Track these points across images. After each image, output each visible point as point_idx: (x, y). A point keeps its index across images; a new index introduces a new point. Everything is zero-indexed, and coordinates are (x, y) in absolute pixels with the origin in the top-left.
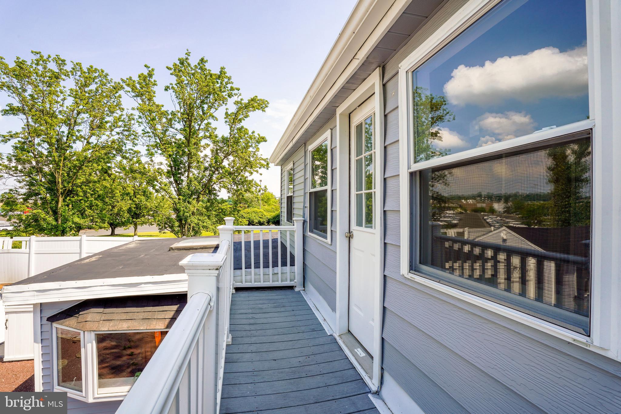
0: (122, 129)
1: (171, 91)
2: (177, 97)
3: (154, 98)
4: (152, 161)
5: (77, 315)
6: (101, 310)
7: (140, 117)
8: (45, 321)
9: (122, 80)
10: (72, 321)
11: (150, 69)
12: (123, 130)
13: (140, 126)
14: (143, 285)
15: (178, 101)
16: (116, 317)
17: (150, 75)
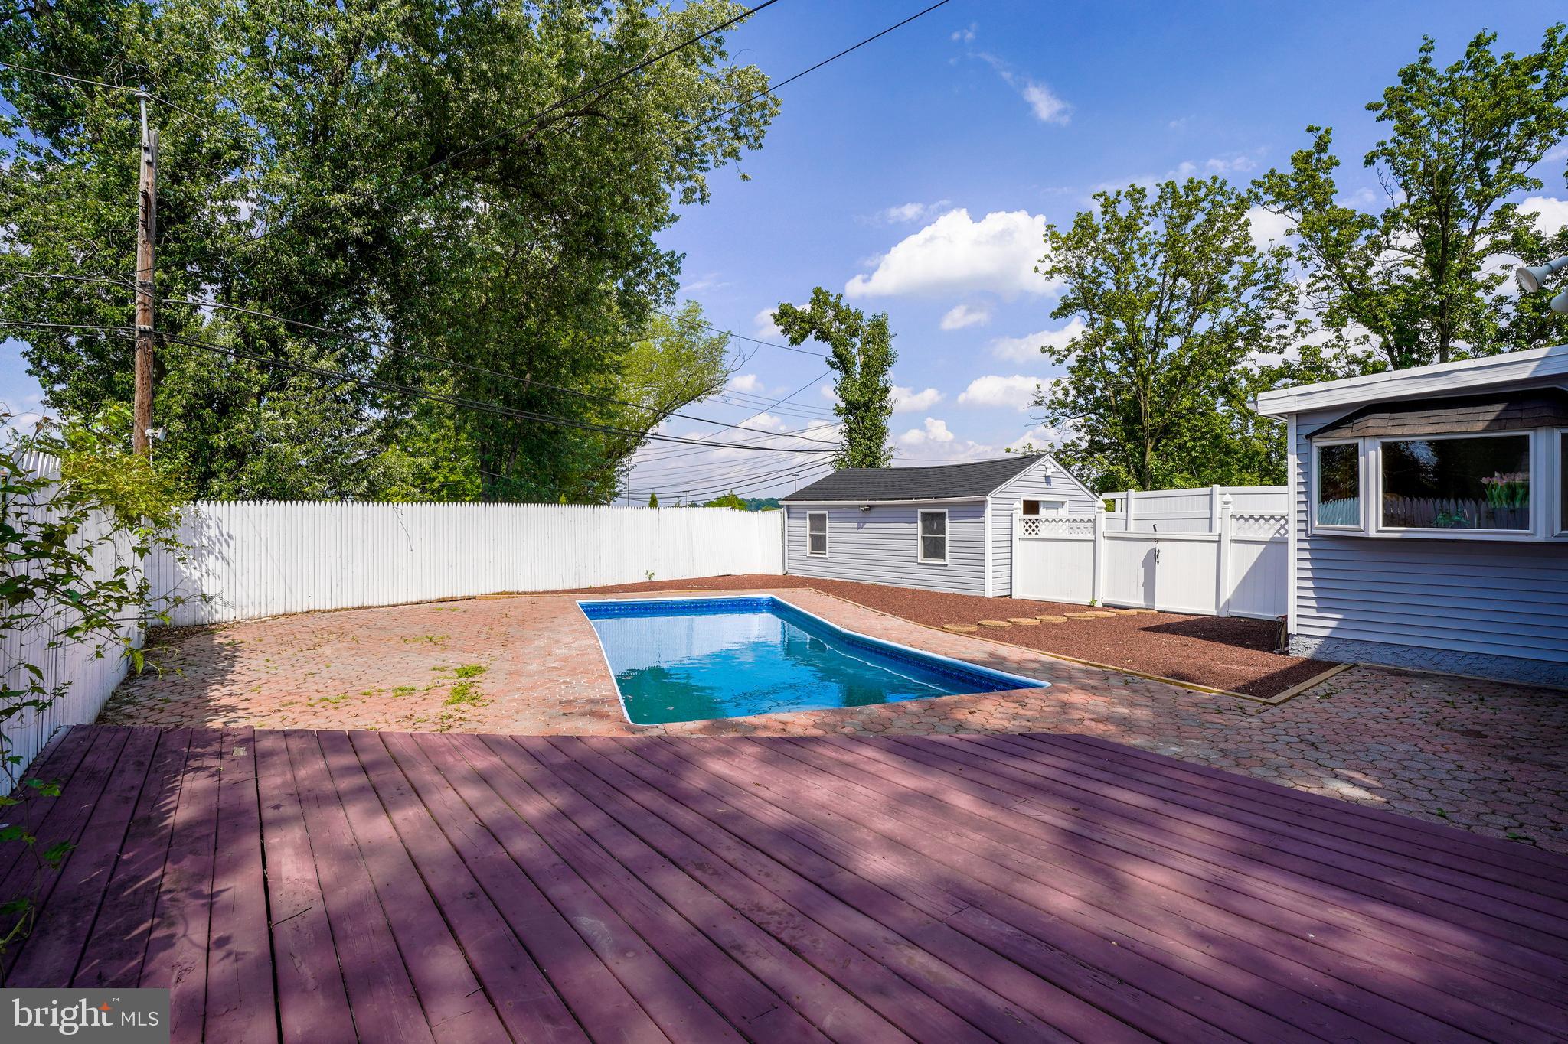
0: (1260, 286)
1: (1381, 162)
2: (1398, 171)
3: (1333, 197)
4: (1340, 338)
5: (1350, 425)
6: (1387, 415)
7: (1304, 247)
8: (1303, 441)
9: (1254, 183)
10: (1346, 432)
11: (1322, 132)
12: (1264, 289)
13: (1306, 266)
14: (1457, 373)
15: (1401, 181)
16: (1409, 421)
17: (1321, 147)
